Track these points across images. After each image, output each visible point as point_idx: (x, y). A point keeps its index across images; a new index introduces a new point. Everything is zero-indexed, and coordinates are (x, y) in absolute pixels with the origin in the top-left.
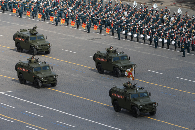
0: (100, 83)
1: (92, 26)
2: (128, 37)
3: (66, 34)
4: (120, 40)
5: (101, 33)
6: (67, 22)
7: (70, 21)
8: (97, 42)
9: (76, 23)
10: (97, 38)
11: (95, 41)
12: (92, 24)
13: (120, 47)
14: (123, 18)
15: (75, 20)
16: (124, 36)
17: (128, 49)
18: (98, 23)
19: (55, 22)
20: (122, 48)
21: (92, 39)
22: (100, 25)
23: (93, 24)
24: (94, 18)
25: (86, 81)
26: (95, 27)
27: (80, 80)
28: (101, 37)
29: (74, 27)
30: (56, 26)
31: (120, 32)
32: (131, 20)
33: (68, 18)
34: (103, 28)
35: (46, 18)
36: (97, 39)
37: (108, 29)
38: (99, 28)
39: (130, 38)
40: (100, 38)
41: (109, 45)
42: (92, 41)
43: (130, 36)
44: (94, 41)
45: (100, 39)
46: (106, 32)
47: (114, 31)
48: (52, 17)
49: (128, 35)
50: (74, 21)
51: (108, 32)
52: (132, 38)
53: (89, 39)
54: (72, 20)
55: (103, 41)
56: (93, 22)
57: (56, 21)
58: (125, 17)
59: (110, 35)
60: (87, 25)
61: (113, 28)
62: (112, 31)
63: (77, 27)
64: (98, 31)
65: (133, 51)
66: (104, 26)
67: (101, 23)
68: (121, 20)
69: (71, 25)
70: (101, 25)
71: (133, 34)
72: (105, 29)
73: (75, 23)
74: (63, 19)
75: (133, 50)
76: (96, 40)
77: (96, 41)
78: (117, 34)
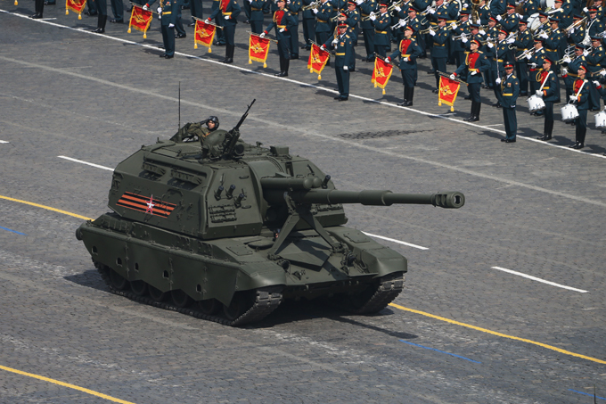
0: (403, 375)
1: (359, 64)
2: (558, 129)
3: (219, 106)
4: (514, 140)
5: (410, 105)
6: (226, 39)
7: (243, 33)
8: (387, 152)
9: (276, 48)
10: (385, 129)
11: (377, 146)
12: (361, 51)
13: (513, 183)
14: (534, 22)
15: (273, 32)
16: (538, 126)
17: (556, 193)
18: (394, 46)
19: (159, 38)
20: (523, 189)
21: (359, 136)
22: (406, 58)
23: (369, 52)
24: (373, 17)
25: (325, 366)
26: (379, 72)
27: (291, 356)
28: (412, 127)
29: (268, 70)
30: (164, 60)
31: (512, 100)
32: (579, 36)
33: (233, 19)
34: (423, 77)
35: (110, 12)
36: (389, 134)
37: (451, 81)
38: (400, 76)
39: (571, 133)
40: (401, 129)
41: (455, 168)
42: (358, 144)
43: (569, 122)
44: (370, 144)
45: (401, 137)
46: (441, 102)
47: (484, 93)
48: (145, 8)
49: (560, 116)
50: (262, 35)
51: (449, 98)
52: (581, 135)
53: (343, 136)
54: (256, 30)
55: (421, 147)
56: (367, 45)
57: (165, 30)
58: (543, 15)
59: (458, 114)
60: (333, 60)
61: (478, 74)
62: (473, 96)
63: (279, 69)
64: (391, 94)
65: (585, 204)
66: (428, 63)
67: (411, 50)
68: (521, 35)
69: (251, 58)
70: (412, 61)
71: (589, 113)
72: (431, 80)
73: (271, 45)
74: (206, 22)
75: (587, 200)
76: (384, 139)
77: (385, 145)
78: (499, 113)
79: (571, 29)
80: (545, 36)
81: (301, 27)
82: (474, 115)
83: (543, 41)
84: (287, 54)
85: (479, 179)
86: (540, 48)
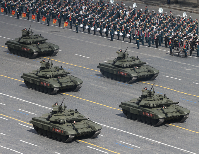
1: (51, 20)
2: (85, 30)
4: (78, 32)
5: (60, 26)
6: (28, 16)
7: (31, 15)
8: (56, 35)
9: (36, 17)
10: (56, 31)
11: (54, 34)
12: (51, 17)
13: (78, 40)
14: (81, 12)
15: (36, 14)
16: (82, 30)
17: (85, 41)
18: (57, 16)
19: (17, 16)
20: (80, 41)
21: (51, 32)
23: (53, 18)
24: (53, 12)
26: (54, 21)
28: (60, 30)
29: (35, 21)
30: (17, 19)
31: (77, 25)
32: (89, 14)
33: (29, 12)
34: (62, 22)
35: (8, 12)
36: (57, 31)
37: (67, 22)
39: (87, 31)
41: (68, 37)
43: (87, 29)
48: (14, 11)
51: (66, 25)
52: (89, 31)
53: (48, 32)
54: (33, 14)
55: (62, 34)
56: (52, 16)
58: (83, 11)
59: (68, 28)
60: (47, 19)
61: (71, 21)
62: (71, 25)
64: (57, 25)
65: (90, 43)
66: (63, 19)
67: (60, 17)
68: (79, 14)
69: (32, 19)
70: (60, 19)
73: (36, 16)
74: (24, 13)
77: (56, 33)
78: (75, 28)
79: (87, 13)
81: (41, 13)
82: (71, 28)
84: (38, 18)
85: (72, 39)
86: (82, 17)
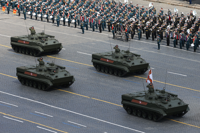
0: (9, 58)
2: (33, 17)
4: (26, 19)
5: (9, 14)
8: (5, 22)
21: (0, 19)
22: (8, 6)
23: (2, 6)
26: (3, 9)
28: (9, 18)
31: (25, 13)
34: (11, 9)
36: (5, 19)
37: (15, 10)
38: (7, 9)
40: (8, 18)
41: (16, 24)
42: (1, 21)
44: (3, 21)
46: (13, 13)
47: (21, 12)
49: (33, 15)
51: (15, 13)
52: (36, 18)
55: (11, 21)
61: (20, 9)
62: (19, 12)
64: (6, 12)
66: (11, 7)
70: (9, 7)
71: (37, 14)
72: (12, 10)
76: (5, 20)
77: (5, 21)
78: (23, 15)
80: (30, 2)
82: (19, 15)
83: (30, 3)
85: (20, 26)
86: (29, 4)
